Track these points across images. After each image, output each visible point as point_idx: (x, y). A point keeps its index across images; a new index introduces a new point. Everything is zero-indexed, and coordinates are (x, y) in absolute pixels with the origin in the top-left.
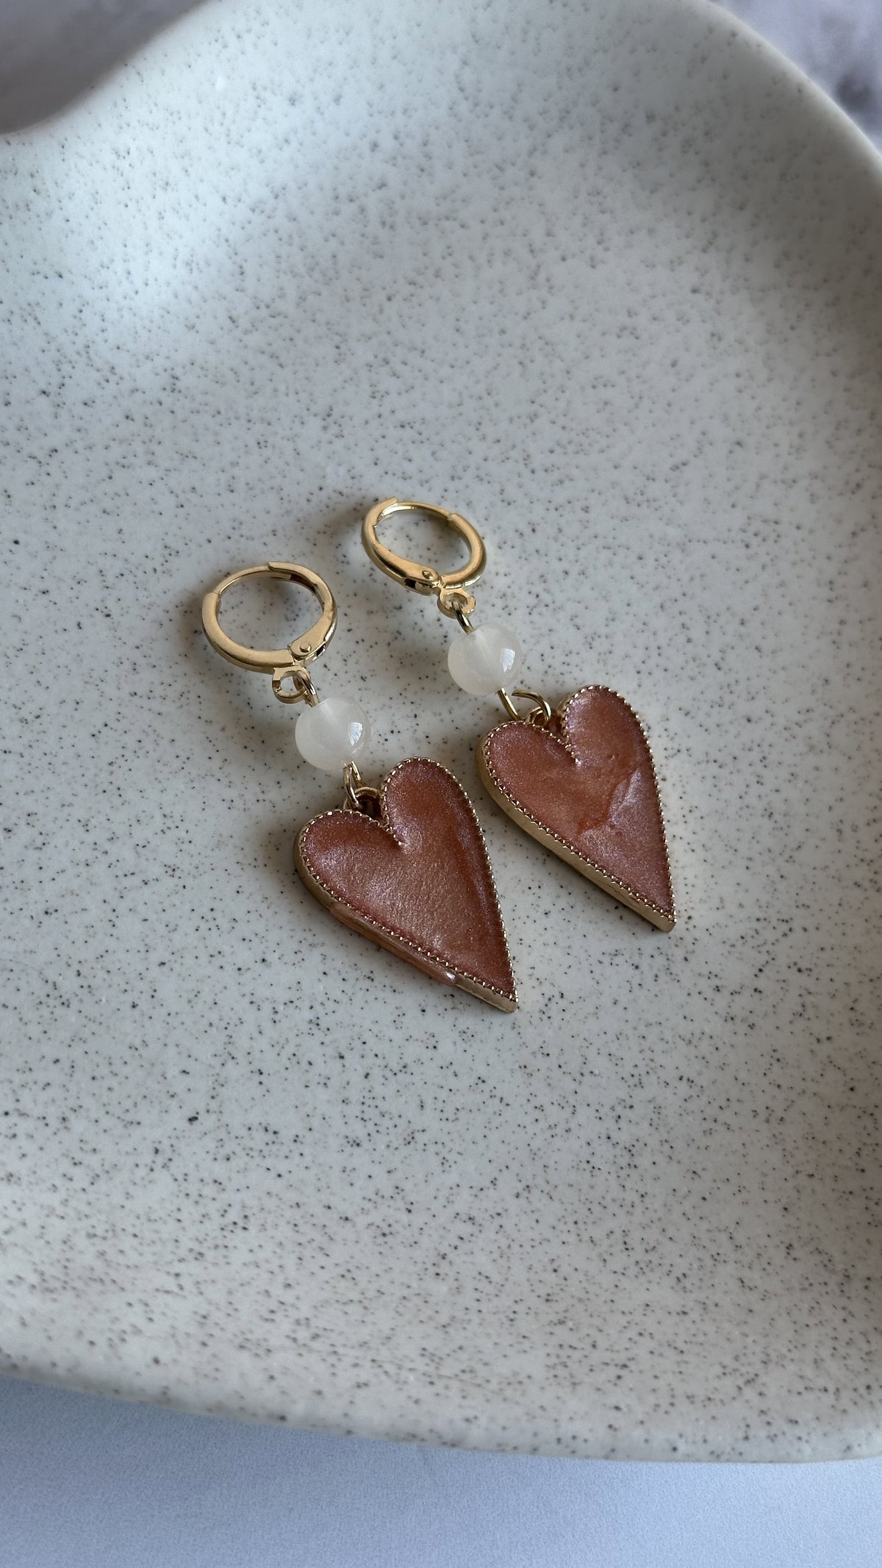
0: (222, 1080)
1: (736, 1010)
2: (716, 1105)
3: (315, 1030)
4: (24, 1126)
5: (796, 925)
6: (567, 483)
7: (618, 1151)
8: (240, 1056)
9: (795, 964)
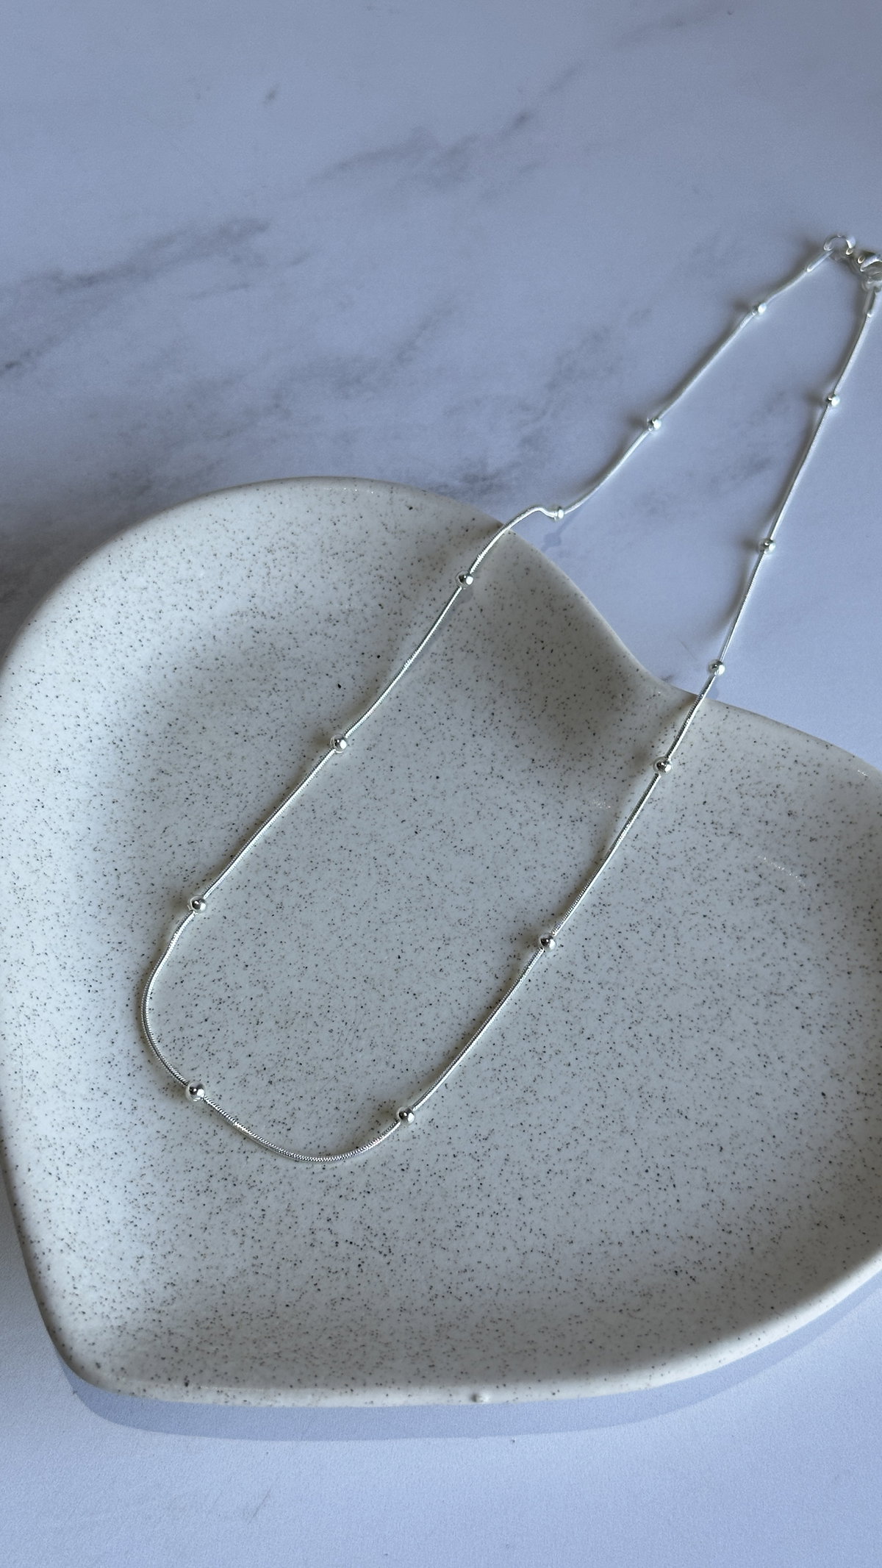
1: (319, 1235)
2: (253, 1234)
3: (218, 1002)
4: (112, 880)
5: (389, 1257)
6: (633, 1050)
7: (205, 1183)
8: (186, 971)
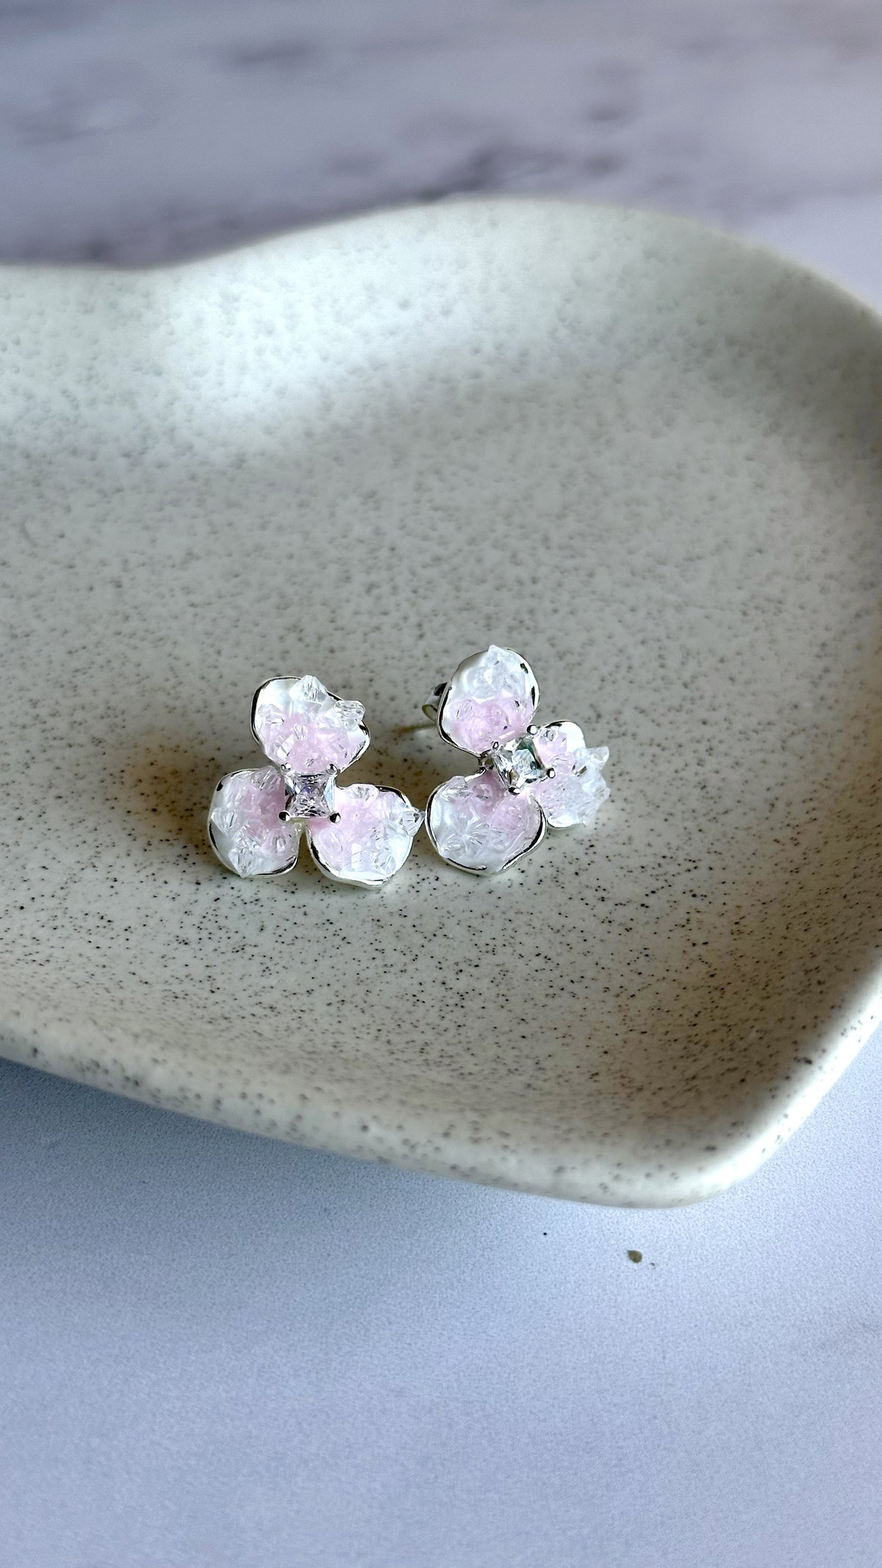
0: (76, 879)
1: (616, 916)
2: (567, 979)
8: (101, 867)
9: (691, 891)
